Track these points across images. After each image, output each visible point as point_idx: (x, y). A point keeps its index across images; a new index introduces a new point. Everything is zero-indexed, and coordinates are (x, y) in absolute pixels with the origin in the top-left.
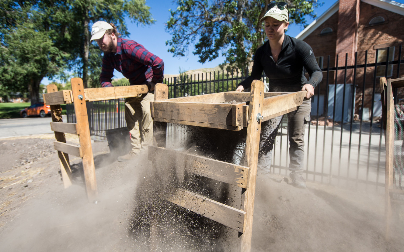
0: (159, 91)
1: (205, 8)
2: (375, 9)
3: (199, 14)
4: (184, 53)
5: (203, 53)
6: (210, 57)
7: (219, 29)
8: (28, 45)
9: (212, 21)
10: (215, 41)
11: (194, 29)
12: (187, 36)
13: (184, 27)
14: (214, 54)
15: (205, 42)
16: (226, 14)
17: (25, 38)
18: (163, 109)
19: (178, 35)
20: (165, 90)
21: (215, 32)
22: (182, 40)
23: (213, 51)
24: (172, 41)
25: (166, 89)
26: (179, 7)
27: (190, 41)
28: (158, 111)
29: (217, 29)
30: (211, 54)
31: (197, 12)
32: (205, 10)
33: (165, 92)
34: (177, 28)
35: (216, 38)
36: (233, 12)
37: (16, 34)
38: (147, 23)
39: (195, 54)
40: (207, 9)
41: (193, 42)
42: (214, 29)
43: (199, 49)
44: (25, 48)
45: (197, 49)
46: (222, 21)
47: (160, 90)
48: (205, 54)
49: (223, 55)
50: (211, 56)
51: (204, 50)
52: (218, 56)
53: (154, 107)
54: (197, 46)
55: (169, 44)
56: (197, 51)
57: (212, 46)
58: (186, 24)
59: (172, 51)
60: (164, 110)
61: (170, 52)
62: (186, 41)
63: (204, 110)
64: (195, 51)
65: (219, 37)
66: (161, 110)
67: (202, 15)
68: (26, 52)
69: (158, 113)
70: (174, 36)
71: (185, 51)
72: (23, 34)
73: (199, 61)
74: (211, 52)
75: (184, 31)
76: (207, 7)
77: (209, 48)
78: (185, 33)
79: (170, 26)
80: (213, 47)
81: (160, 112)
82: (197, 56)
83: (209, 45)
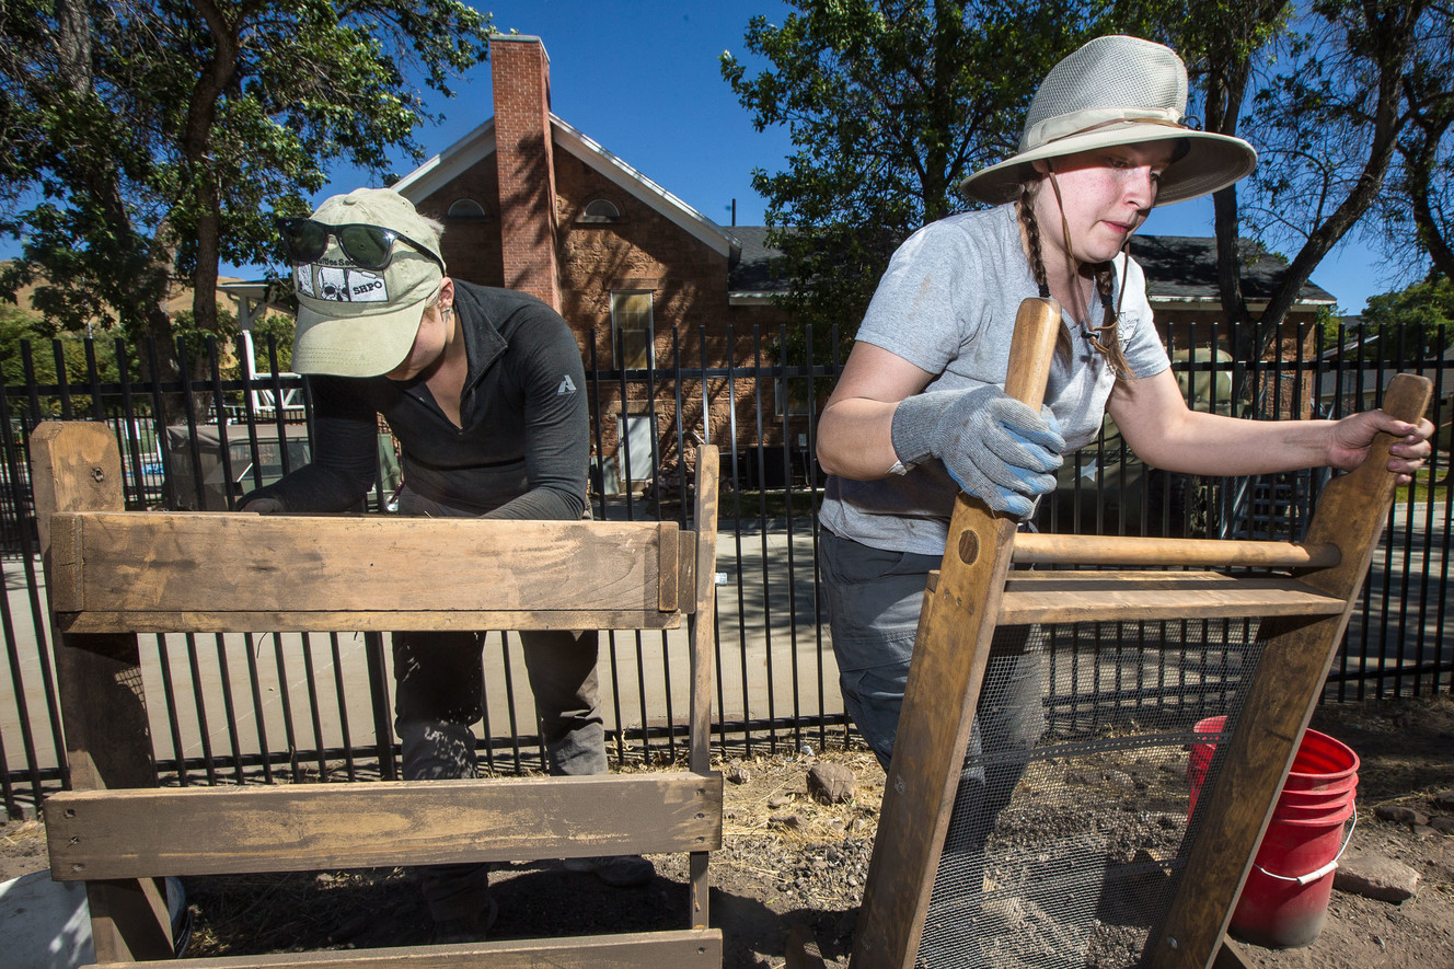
0: (68, 468)
2: (592, 175)
20: (99, 457)
25: (108, 452)
33: (105, 469)
47: (73, 461)
63: (496, 554)
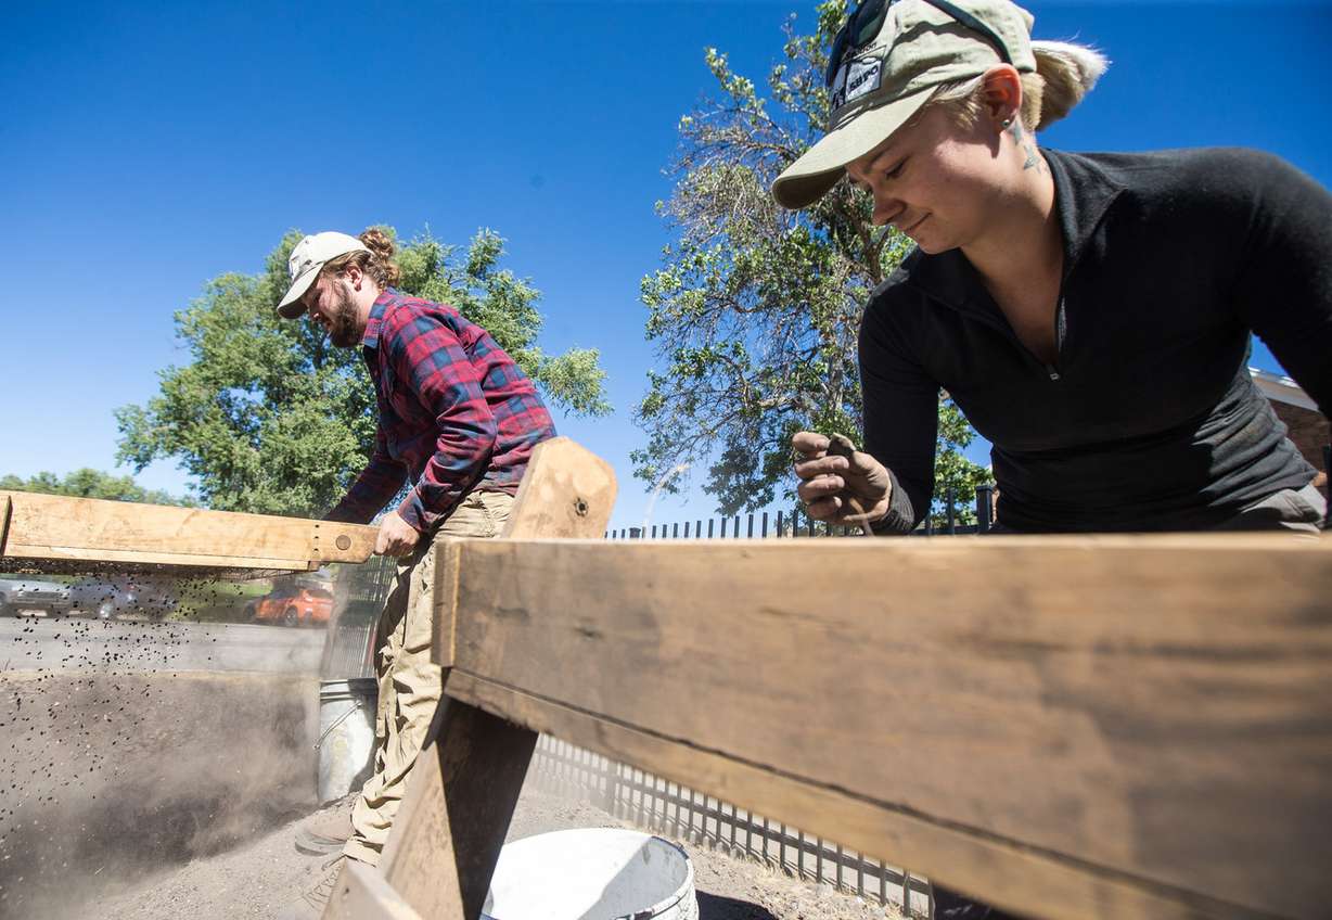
0: (551, 479)
1: (740, 373)
3: (727, 385)
4: (677, 485)
5: (732, 491)
6: (749, 501)
7: (778, 430)
8: (305, 446)
9: (758, 406)
10: (766, 458)
11: (710, 425)
12: (688, 439)
13: (683, 419)
14: (761, 492)
15: (737, 461)
16: (800, 389)
17: (302, 430)
18: (515, 604)
19: (666, 437)
21: (765, 437)
22: (674, 449)
23: (760, 485)
24: (647, 452)
26: (675, 366)
27: (695, 454)
28: (482, 618)
29: (771, 429)
30: (756, 493)
31: (719, 381)
32: (741, 378)
34: (666, 418)
35: (768, 451)
36: (818, 389)
37: (285, 421)
38: (592, 410)
39: (708, 490)
40: (746, 376)
41: (704, 457)
42: (765, 430)
43: (720, 479)
44: (297, 452)
45: (716, 480)
46: (785, 410)
47: (560, 478)
48: (735, 494)
49: (787, 495)
50: (754, 498)
51: (733, 482)
52: (771, 499)
53: (462, 587)
54: (715, 471)
55: (639, 459)
56: (715, 483)
57: (755, 473)
58: (690, 409)
59: (646, 475)
60: (522, 614)
61: (640, 478)
62: (685, 454)
63: (1035, 651)
64: (708, 484)
65: (776, 450)
66: (502, 613)
67: (732, 389)
68: (296, 461)
69: (482, 630)
70: (654, 439)
71: (680, 480)
72: (301, 420)
73: (718, 510)
74: (752, 487)
75: (681, 428)
76: (747, 369)
77: (747, 478)
78: (686, 432)
79: (647, 410)
80: (759, 476)
81: (494, 623)
82: (714, 497)
83: (749, 470)
